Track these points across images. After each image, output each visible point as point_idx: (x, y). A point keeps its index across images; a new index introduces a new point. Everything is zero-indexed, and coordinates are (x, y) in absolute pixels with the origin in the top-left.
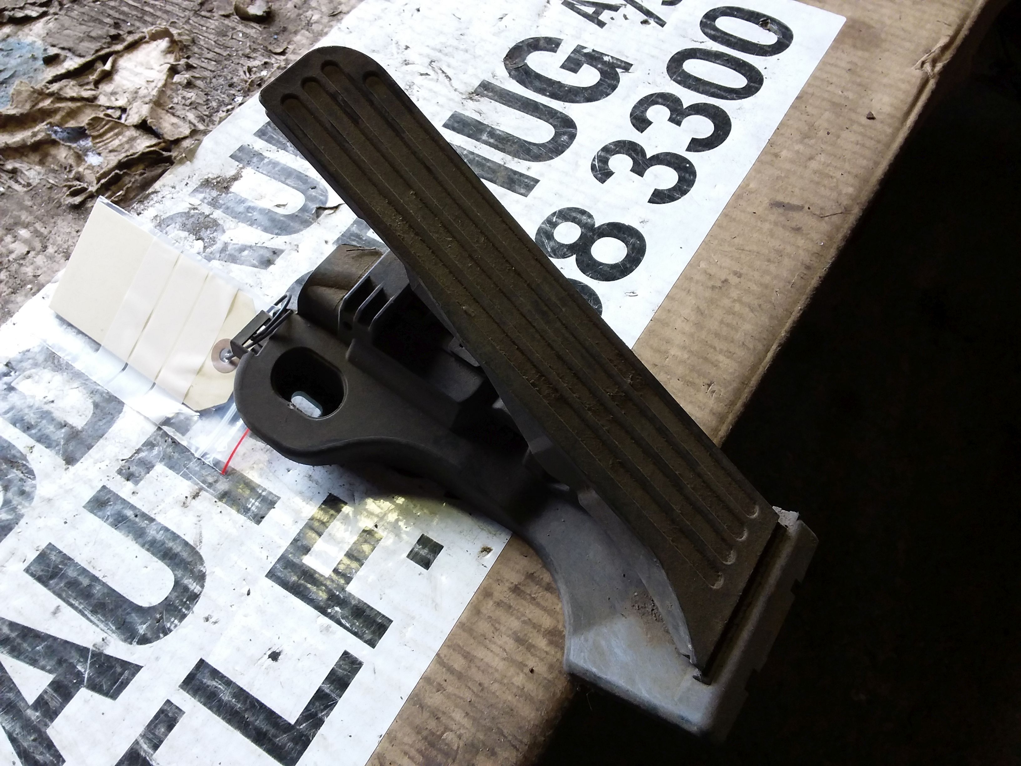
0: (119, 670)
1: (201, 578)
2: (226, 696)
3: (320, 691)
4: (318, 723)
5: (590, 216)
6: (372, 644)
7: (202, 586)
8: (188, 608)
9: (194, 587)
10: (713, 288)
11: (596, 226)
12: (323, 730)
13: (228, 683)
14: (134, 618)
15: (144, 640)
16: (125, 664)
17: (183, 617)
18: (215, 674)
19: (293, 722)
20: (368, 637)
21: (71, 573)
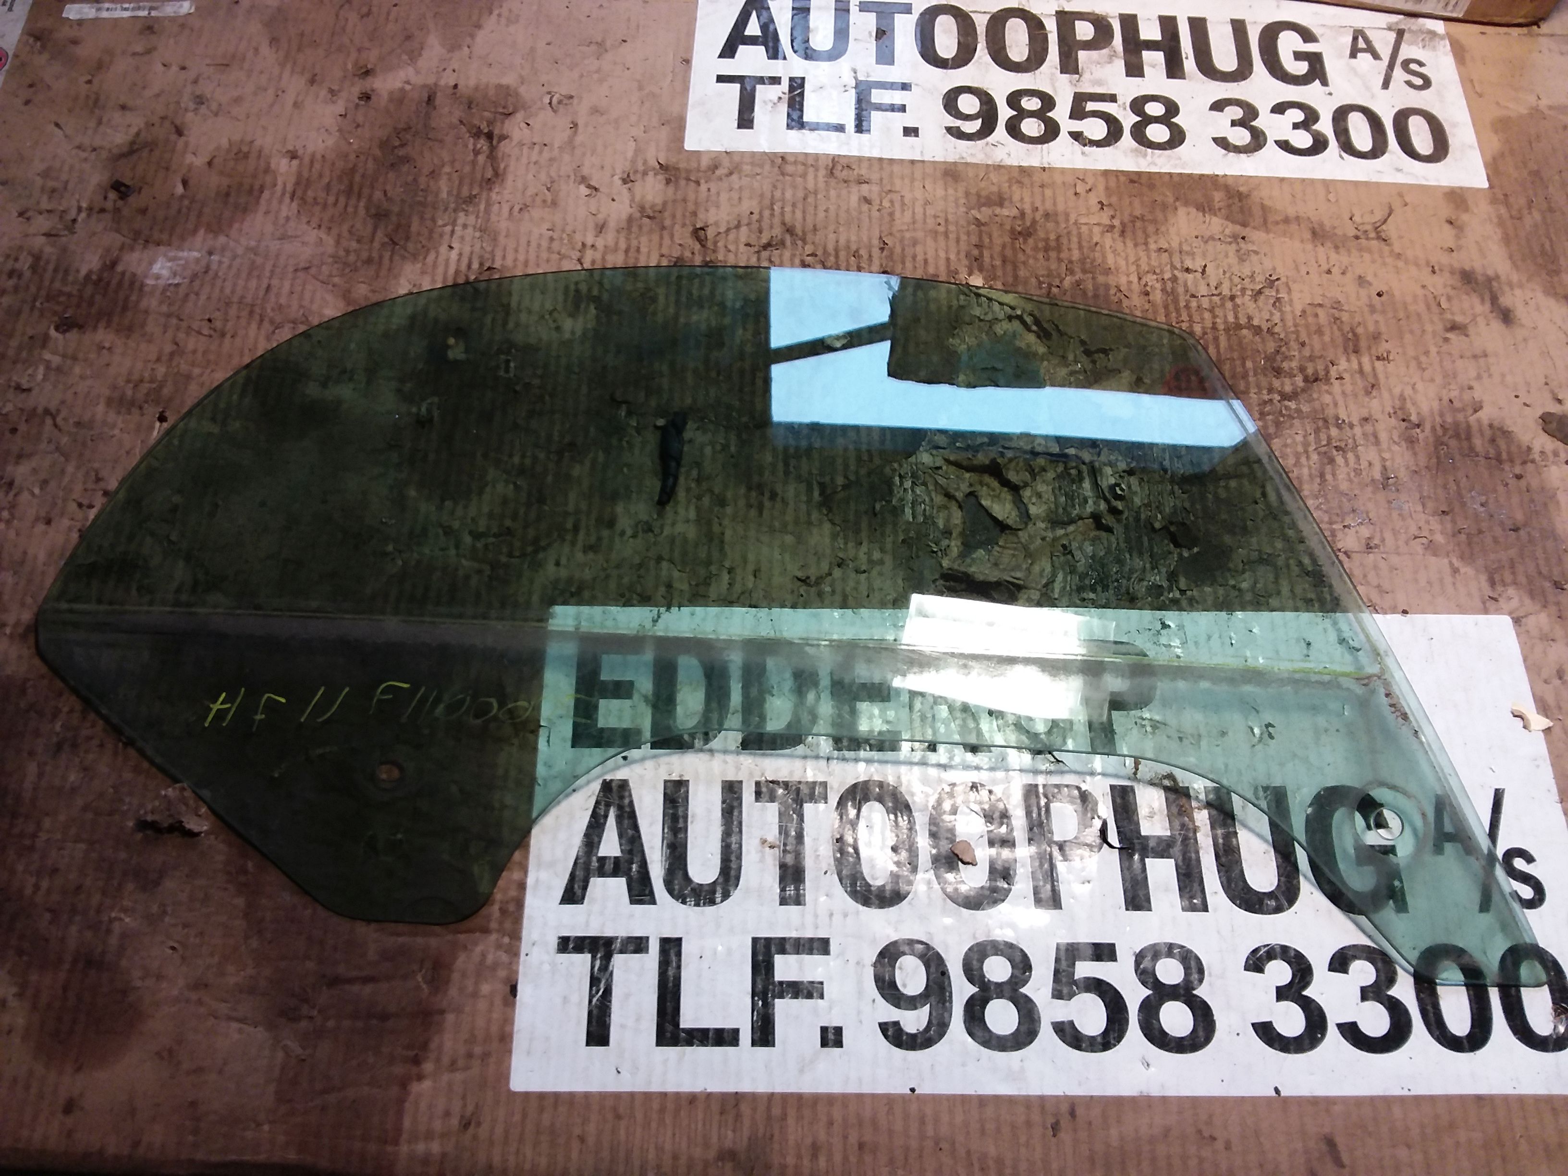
0: (647, 892)
1: (726, 896)
2: (671, 972)
3: (708, 1030)
4: (690, 1044)
5: (1201, 981)
6: (754, 1044)
7: (722, 901)
8: (704, 904)
9: (718, 896)
10: (1200, 1132)
11: (1195, 992)
12: (688, 1049)
13: (679, 967)
14: (680, 874)
15: (671, 891)
16: (652, 893)
17: (697, 905)
18: (679, 954)
19: (681, 1026)
20: (756, 1038)
21: (680, 812)
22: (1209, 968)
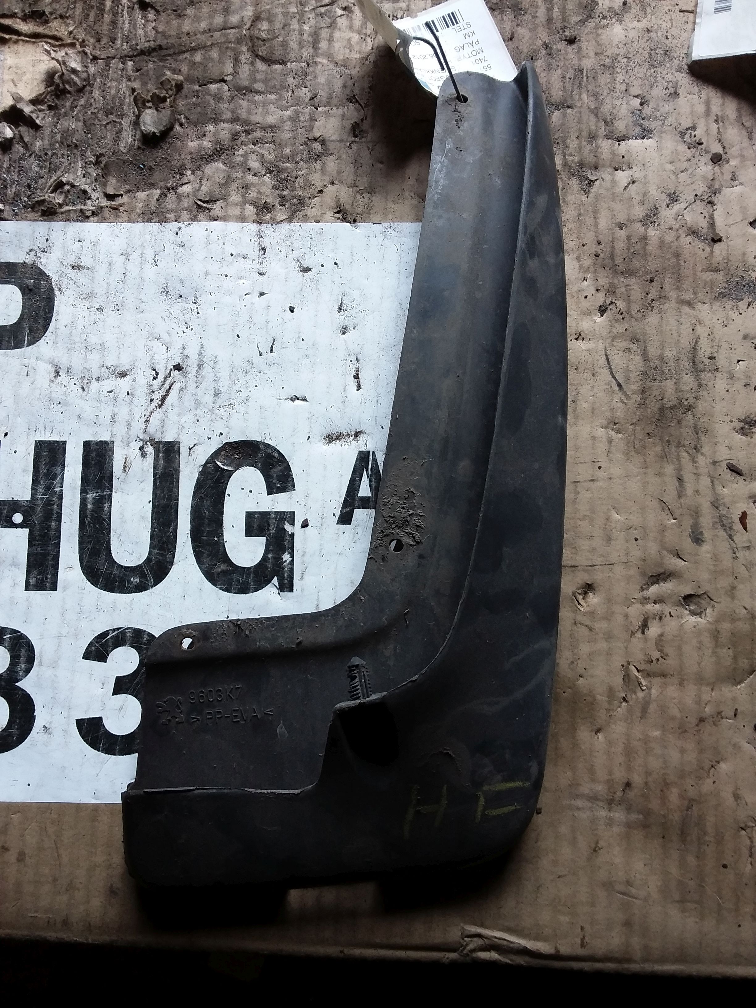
11: (18, 684)
22: (40, 656)
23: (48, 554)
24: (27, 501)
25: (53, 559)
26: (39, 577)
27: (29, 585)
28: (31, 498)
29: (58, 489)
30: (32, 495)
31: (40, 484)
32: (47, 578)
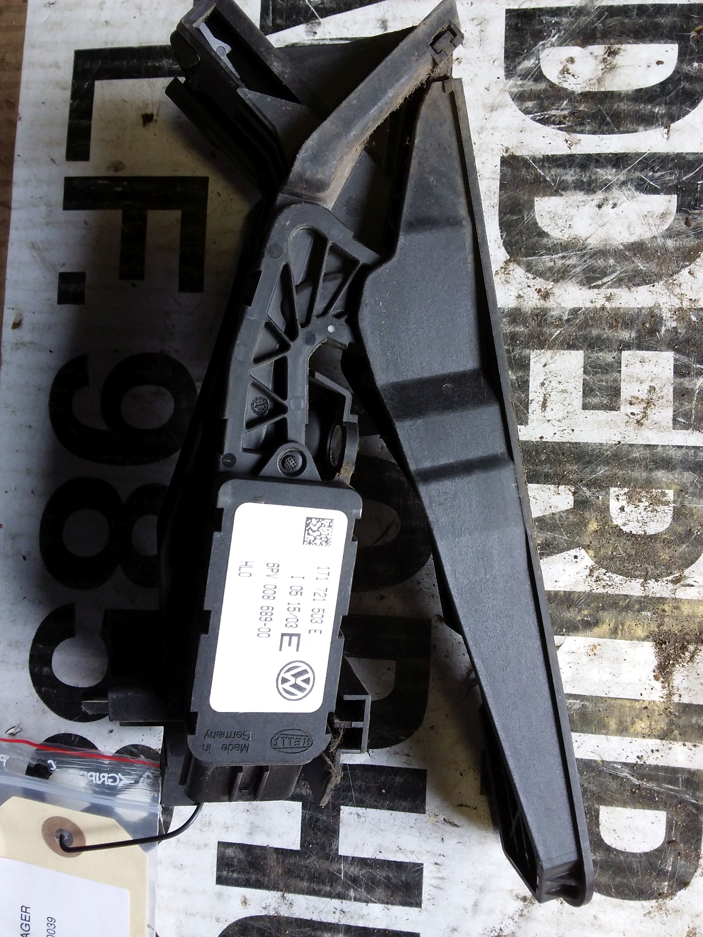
23: (264, 875)
24: (337, 849)
25: (257, 880)
26: (235, 860)
27: (225, 848)
28: (341, 856)
29: (352, 893)
30: (346, 858)
31: (361, 870)
32: (233, 871)
